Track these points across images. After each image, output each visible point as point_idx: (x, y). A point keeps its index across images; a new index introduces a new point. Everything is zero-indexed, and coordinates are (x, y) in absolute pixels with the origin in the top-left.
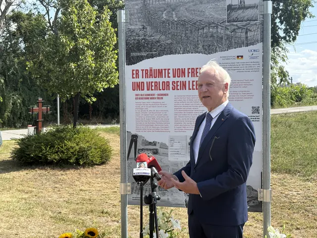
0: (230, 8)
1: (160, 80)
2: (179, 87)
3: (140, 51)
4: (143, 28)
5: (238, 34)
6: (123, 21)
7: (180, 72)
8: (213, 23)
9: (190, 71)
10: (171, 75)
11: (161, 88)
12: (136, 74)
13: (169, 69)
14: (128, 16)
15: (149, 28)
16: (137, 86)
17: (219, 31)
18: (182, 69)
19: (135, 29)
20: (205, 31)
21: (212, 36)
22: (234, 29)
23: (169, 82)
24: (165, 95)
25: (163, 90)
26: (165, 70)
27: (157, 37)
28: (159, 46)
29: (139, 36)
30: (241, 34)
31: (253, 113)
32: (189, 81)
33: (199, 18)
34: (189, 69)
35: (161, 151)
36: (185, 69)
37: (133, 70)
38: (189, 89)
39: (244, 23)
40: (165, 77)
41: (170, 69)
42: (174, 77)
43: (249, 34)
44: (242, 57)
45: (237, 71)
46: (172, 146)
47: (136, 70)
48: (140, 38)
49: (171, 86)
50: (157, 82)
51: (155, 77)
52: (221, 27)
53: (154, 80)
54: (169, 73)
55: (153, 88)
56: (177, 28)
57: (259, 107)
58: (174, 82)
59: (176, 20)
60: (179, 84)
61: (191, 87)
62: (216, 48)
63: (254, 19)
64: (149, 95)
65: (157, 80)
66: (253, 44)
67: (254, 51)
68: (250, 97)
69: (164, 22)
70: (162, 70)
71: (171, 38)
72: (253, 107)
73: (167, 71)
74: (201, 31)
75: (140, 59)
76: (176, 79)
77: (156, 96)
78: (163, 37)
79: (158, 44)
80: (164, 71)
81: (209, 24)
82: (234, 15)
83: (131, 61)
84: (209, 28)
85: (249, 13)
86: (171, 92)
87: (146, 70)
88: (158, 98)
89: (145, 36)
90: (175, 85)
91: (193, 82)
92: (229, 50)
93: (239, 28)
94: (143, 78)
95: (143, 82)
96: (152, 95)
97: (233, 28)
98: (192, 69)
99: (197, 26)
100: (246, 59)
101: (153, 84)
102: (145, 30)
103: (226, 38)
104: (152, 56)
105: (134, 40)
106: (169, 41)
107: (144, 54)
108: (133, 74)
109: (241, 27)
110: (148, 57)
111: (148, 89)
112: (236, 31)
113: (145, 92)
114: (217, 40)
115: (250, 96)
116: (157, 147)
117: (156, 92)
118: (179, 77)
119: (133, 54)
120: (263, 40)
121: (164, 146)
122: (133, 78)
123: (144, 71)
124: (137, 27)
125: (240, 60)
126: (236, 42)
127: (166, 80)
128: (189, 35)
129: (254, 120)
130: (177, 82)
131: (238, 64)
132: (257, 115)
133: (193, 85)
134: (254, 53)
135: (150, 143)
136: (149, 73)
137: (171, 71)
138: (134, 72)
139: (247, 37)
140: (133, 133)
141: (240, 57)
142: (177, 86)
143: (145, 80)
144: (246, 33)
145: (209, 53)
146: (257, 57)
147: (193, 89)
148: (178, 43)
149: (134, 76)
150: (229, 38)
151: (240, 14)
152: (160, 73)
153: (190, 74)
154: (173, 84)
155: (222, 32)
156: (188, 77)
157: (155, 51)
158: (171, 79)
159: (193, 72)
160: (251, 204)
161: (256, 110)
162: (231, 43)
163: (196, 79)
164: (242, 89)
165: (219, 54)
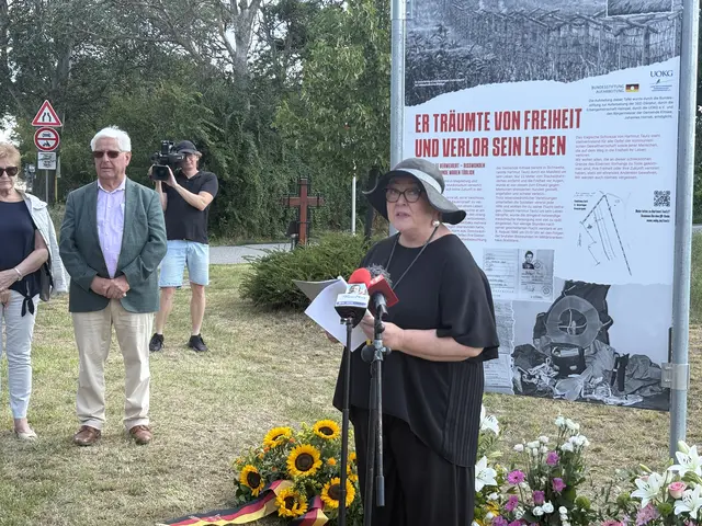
1: (470, 135)
2: (506, 151)
3: (431, 76)
4: (440, 30)
5: (630, 40)
6: (402, 15)
7: (510, 120)
8: (579, 17)
9: (530, 116)
10: (491, 125)
11: (471, 152)
12: (423, 123)
13: (487, 114)
14: (413, 7)
15: (450, 31)
16: (425, 148)
17: (591, 33)
18: (514, 113)
19: (424, 32)
20: (562, 33)
21: (576, 44)
22: (622, 30)
23: (487, 139)
24: (478, 165)
25: (475, 155)
26: (480, 114)
27: (466, 49)
28: (469, 66)
29: (431, 47)
30: (636, 39)
31: (656, 204)
32: (527, 138)
33: (550, 8)
34: (527, 112)
36: (519, 112)
37: (418, 116)
38: (527, 154)
39: (643, 16)
40: (480, 129)
41: (489, 113)
42: (498, 128)
43: (653, 39)
44: (637, 86)
45: (625, 116)
46: (490, 270)
47: (424, 116)
48: (434, 51)
49: (491, 147)
50: (463, 140)
51: (459, 130)
52: (595, 26)
53: (457, 135)
54: (487, 121)
55: (456, 151)
56: (506, 28)
57: (668, 193)
58: (498, 139)
59: (504, 11)
60: (507, 143)
61: (531, 150)
62: (584, 68)
63: (663, 7)
64: (447, 166)
65: (465, 135)
66: (659, 59)
67: (663, 73)
68: (651, 171)
69: (480, 17)
70: (473, 114)
71: (495, 51)
72: (656, 192)
73: (483, 117)
74: (554, 34)
75: (432, 92)
76: (502, 133)
77: (461, 169)
78: (478, 48)
79: (469, 62)
80: (477, 117)
81: (571, 20)
83: (414, 97)
84: (571, 27)
86: (489, 160)
87: (442, 115)
88: (465, 172)
89: (442, 46)
90: (500, 145)
91: (535, 138)
92: (611, 73)
93: (632, 26)
94: (436, 130)
95: (437, 140)
96: (452, 166)
97: (619, 26)
98: (534, 112)
99: (547, 24)
100: (645, 92)
101: (456, 144)
102: (443, 34)
103: (603, 48)
104: (456, 88)
105: (422, 54)
106: (490, 56)
107: (439, 83)
108: (418, 124)
109: (638, 23)
110: (447, 89)
111: (446, 155)
112: (627, 32)
113: (441, 159)
114: (587, 53)
115: (651, 168)
117: (462, 160)
118: (508, 129)
119: (421, 84)
120: (681, 51)
122: (418, 131)
123: (439, 118)
124: (428, 28)
125: (633, 93)
126: (626, 55)
127: (481, 135)
128: (529, 42)
129: (658, 219)
130: (504, 139)
131: (629, 102)
132: (665, 208)
133: (535, 146)
134: (663, 79)
136: (449, 121)
137: (491, 118)
138: (420, 120)
139: (647, 46)
141: (632, 88)
142: (504, 147)
143: (442, 136)
144: (647, 36)
145: (569, 80)
146: (666, 88)
147: (535, 154)
148: (507, 59)
149: (420, 127)
150: (611, 47)
152: (469, 121)
153: (530, 124)
154: (494, 145)
155: (597, 34)
156: (526, 128)
157: (461, 77)
158: (492, 134)
159: (537, 118)
160: (647, 393)
161: (662, 198)
162: (615, 57)
163: (540, 133)
164: (635, 154)
165: (590, 81)
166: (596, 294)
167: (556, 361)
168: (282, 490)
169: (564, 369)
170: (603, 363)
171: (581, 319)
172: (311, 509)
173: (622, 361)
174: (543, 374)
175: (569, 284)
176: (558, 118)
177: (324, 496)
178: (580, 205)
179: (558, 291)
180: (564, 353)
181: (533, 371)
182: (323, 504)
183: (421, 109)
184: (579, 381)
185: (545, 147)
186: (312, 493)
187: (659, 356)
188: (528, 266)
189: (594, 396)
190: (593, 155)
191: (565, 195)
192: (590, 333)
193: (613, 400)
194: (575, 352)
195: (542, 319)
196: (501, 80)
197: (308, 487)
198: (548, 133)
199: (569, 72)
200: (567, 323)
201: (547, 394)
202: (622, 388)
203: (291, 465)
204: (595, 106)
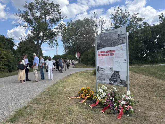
0: (119, 35)
1: (104, 53)
2: (108, 55)
3: (99, 47)
4: (100, 42)
6: (96, 40)
7: (108, 52)
10: (106, 52)
11: (104, 55)
12: (99, 52)
16: (99, 55)
19: (98, 42)
20: (113, 41)
21: (115, 42)
24: (105, 57)
27: (103, 44)
28: (103, 46)
33: (112, 38)
35: (104, 70)
39: (122, 38)
43: (123, 41)
45: (120, 50)
48: (100, 44)
52: (117, 40)
56: (107, 41)
59: (107, 39)
61: (110, 55)
62: (116, 45)
66: (124, 44)
69: (104, 40)
75: (100, 49)
76: (107, 53)
77: (103, 57)
81: (114, 39)
82: (120, 37)
83: (98, 49)
85: (123, 36)
86: (106, 56)
93: (121, 40)
97: (119, 40)
99: (111, 40)
100: (122, 47)
105: (98, 45)
106: (105, 44)
107: (100, 48)
110: (101, 48)
113: (101, 56)
115: (123, 56)
116: (103, 69)
119: (98, 48)
120: (126, 42)
121: (105, 69)
125: (121, 48)
127: (105, 53)
128: (110, 42)
129: (125, 63)
135: (102, 69)
136: (101, 52)
140: (98, 66)
143: (101, 54)
146: (125, 47)
148: (107, 44)
150: (118, 42)
151: (121, 36)
152: (103, 52)
158: (106, 53)
159: (111, 51)
160: (124, 84)
161: (125, 60)
162: (119, 44)
163: (111, 53)
164: (122, 55)
165: (116, 47)
166: (118, 72)
167: (114, 80)
168: (82, 95)
169: (115, 81)
170: (119, 81)
171: (116, 75)
172: (85, 97)
173: (121, 80)
174: (113, 82)
175: (115, 71)
176: (113, 51)
177: (87, 96)
178: (116, 61)
179: (114, 72)
180: (115, 79)
181: (111, 82)
182: (87, 97)
183: (98, 51)
184: (117, 83)
185: (112, 54)
186: (86, 95)
187: (125, 80)
188: (110, 69)
189: (118, 85)
190: (117, 55)
191: (114, 60)
192: (118, 77)
193: (120, 85)
194: (116, 79)
195: (112, 75)
196: (107, 47)
197: (85, 95)
198: (112, 53)
199: (114, 46)
200: (115, 76)
201: (113, 84)
202: (121, 84)
203: (84, 92)
204: (117, 49)
